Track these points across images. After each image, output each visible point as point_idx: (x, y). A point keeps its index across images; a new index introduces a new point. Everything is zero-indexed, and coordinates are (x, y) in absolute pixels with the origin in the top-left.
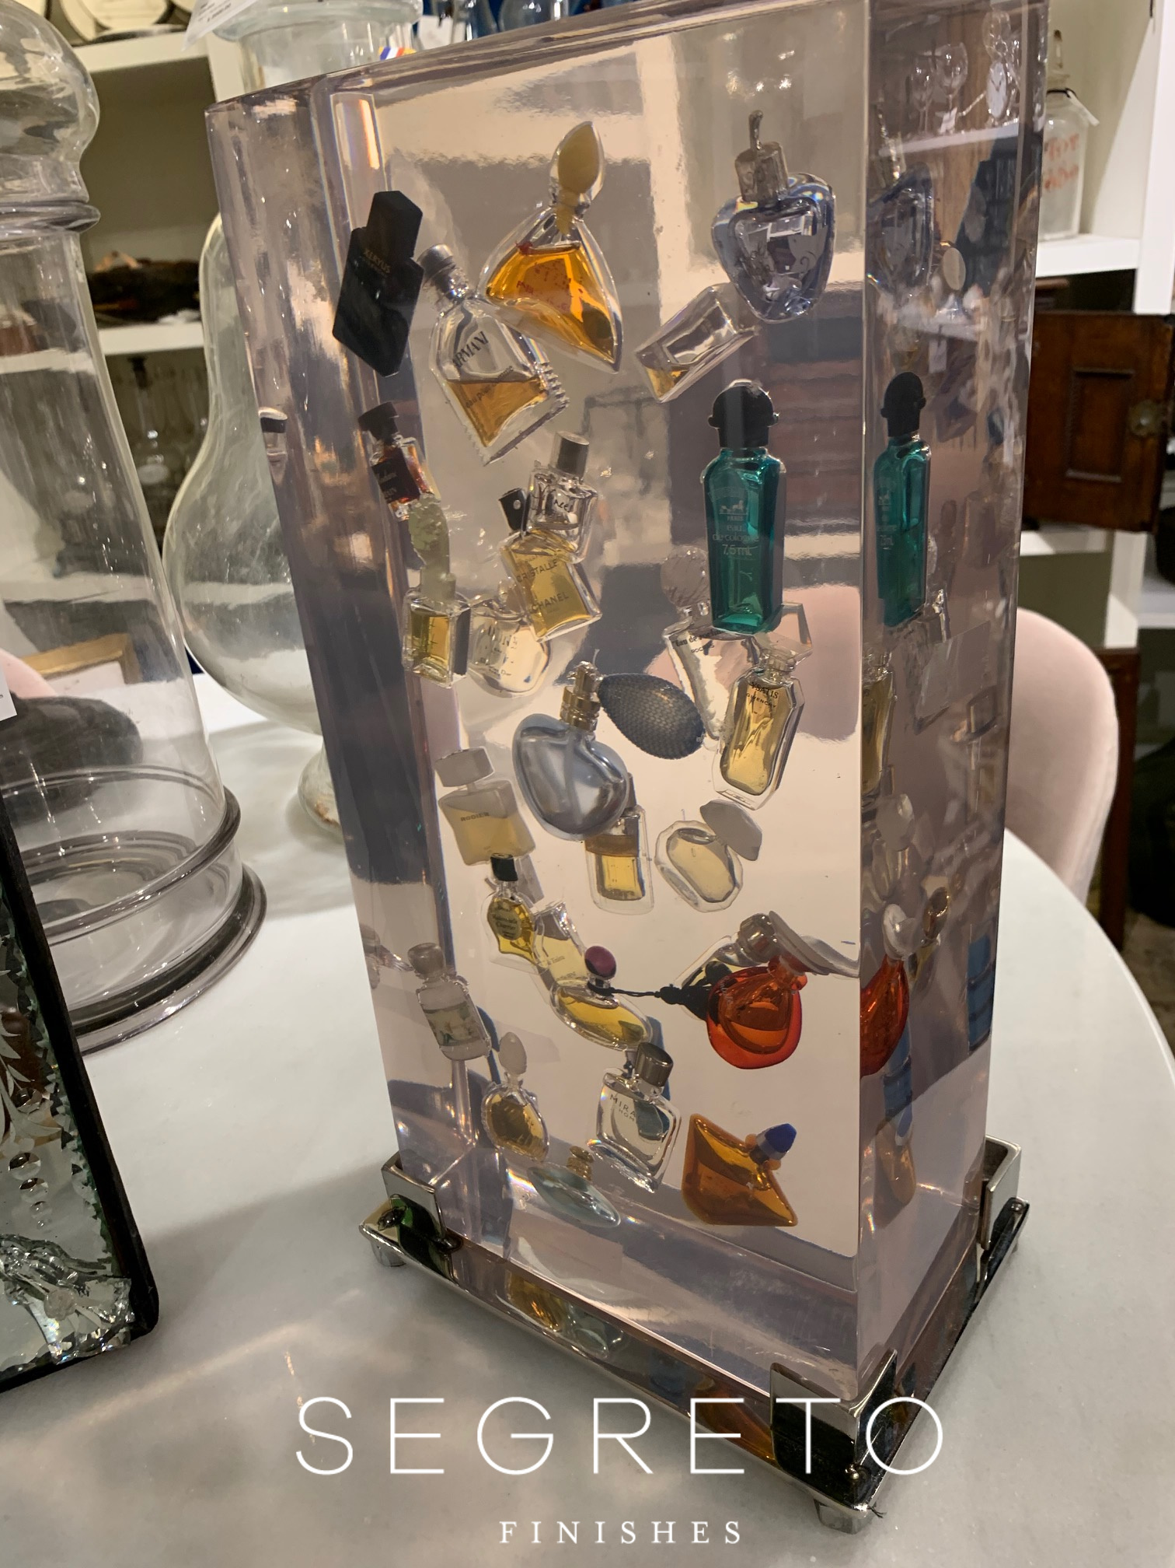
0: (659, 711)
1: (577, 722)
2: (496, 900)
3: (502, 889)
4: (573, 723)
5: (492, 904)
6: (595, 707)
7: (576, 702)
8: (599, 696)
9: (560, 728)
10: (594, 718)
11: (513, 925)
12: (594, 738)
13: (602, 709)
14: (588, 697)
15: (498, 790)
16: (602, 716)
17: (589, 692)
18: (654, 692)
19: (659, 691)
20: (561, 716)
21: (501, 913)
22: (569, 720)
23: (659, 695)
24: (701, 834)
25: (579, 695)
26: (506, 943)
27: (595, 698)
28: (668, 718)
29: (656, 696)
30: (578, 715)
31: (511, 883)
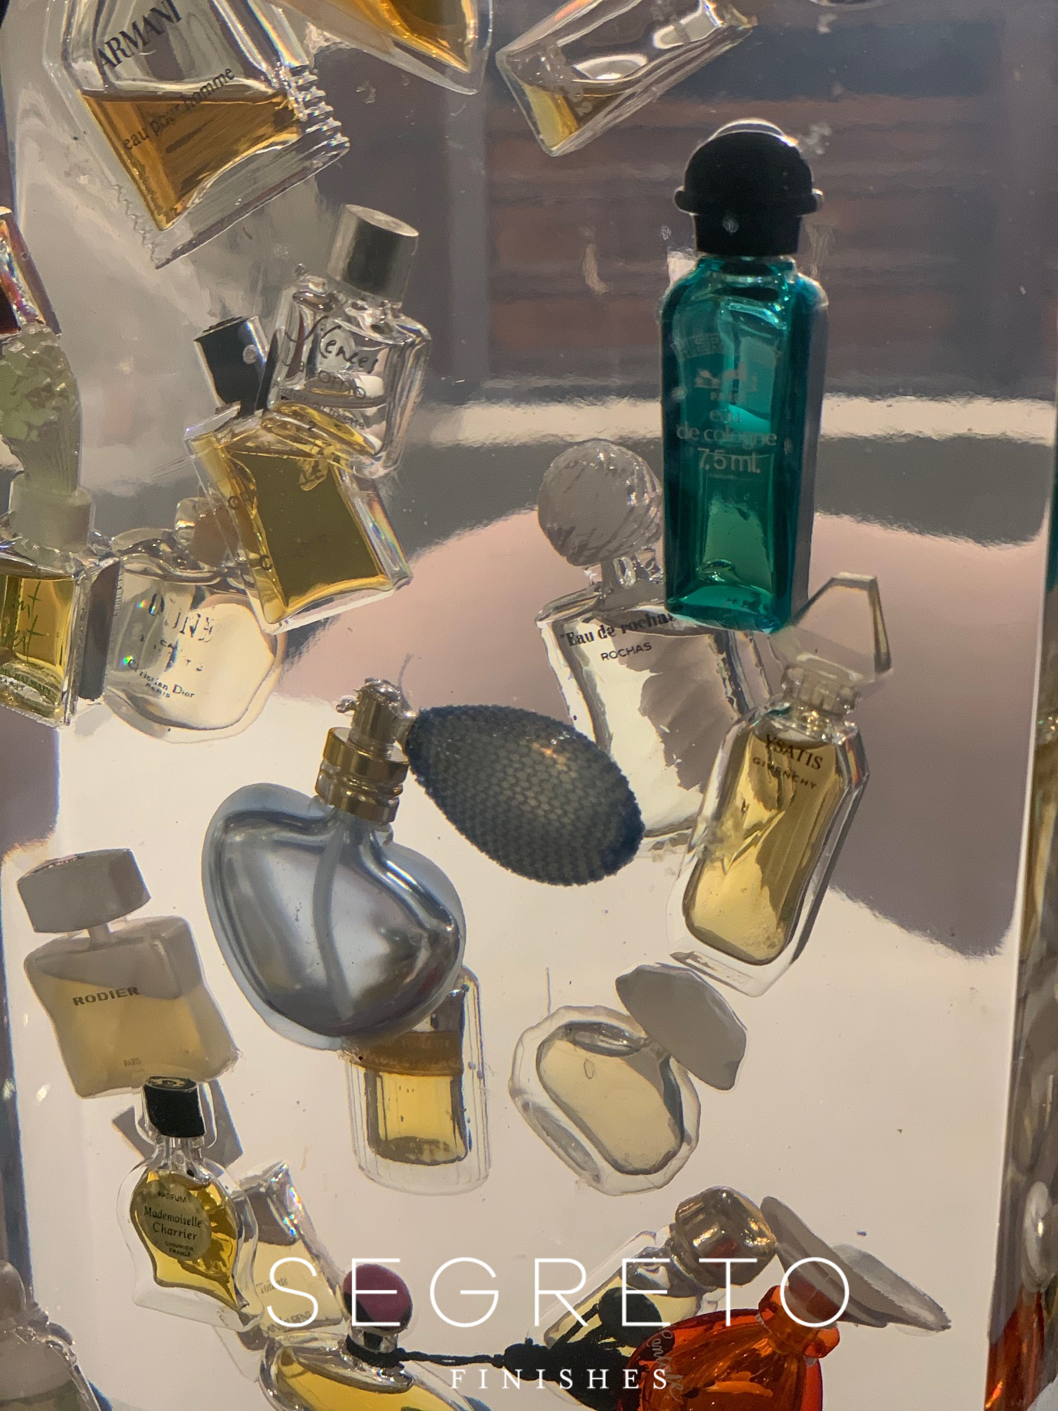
0: (547, 786)
1: (354, 805)
2: (152, 1177)
3: (169, 1152)
4: (344, 806)
5: (143, 1183)
6: (397, 772)
7: (354, 761)
8: (406, 751)
9: (316, 813)
10: (394, 795)
11: (191, 1229)
12: (391, 836)
13: (411, 778)
14: (382, 752)
15: (163, 940)
16: (412, 793)
17: (386, 741)
18: (536, 746)
19: (548, 745)
20: (318, 787)
21: (164, 1205)
22: (337, 799)
23: (548, 752)
24: (616, 1033)
25: (360, 746)
26: (169, 1266)
27: (396, 752)
28: (568, 801)
29: (542, 755)
30: (359, 790)
31: (190, 1140)
